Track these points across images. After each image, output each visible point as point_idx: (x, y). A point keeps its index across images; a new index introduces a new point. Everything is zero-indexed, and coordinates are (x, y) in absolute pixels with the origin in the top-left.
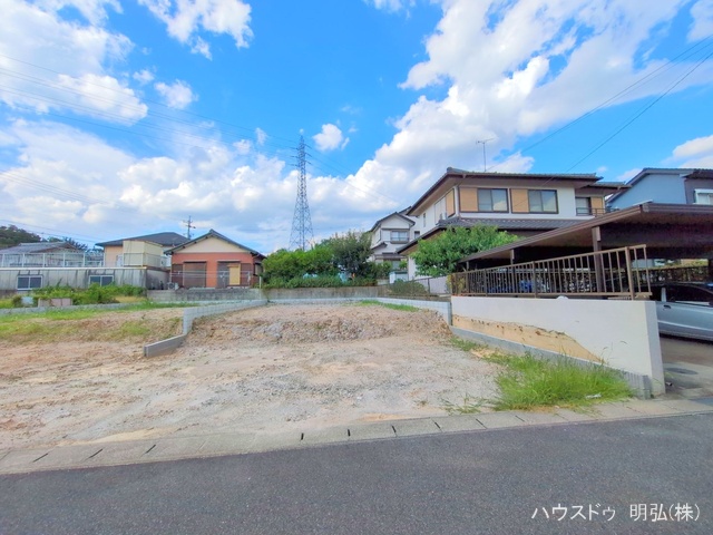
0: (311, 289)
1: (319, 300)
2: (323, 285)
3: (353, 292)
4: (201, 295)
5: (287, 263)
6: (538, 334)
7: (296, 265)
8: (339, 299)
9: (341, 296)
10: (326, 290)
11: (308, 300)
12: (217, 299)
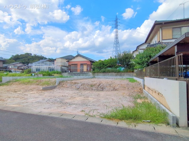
0: (108, 73)
1: (111, 77)
2: (113, 72)
3: (124, 74)
4: (75, 75)
5: (100, 64)
6: (158, 94)
7: (104, 64)
8: (118, 77)
9: (119, 76)
10: (114, 74)
11: (107, 77)
12: (79, 76)
